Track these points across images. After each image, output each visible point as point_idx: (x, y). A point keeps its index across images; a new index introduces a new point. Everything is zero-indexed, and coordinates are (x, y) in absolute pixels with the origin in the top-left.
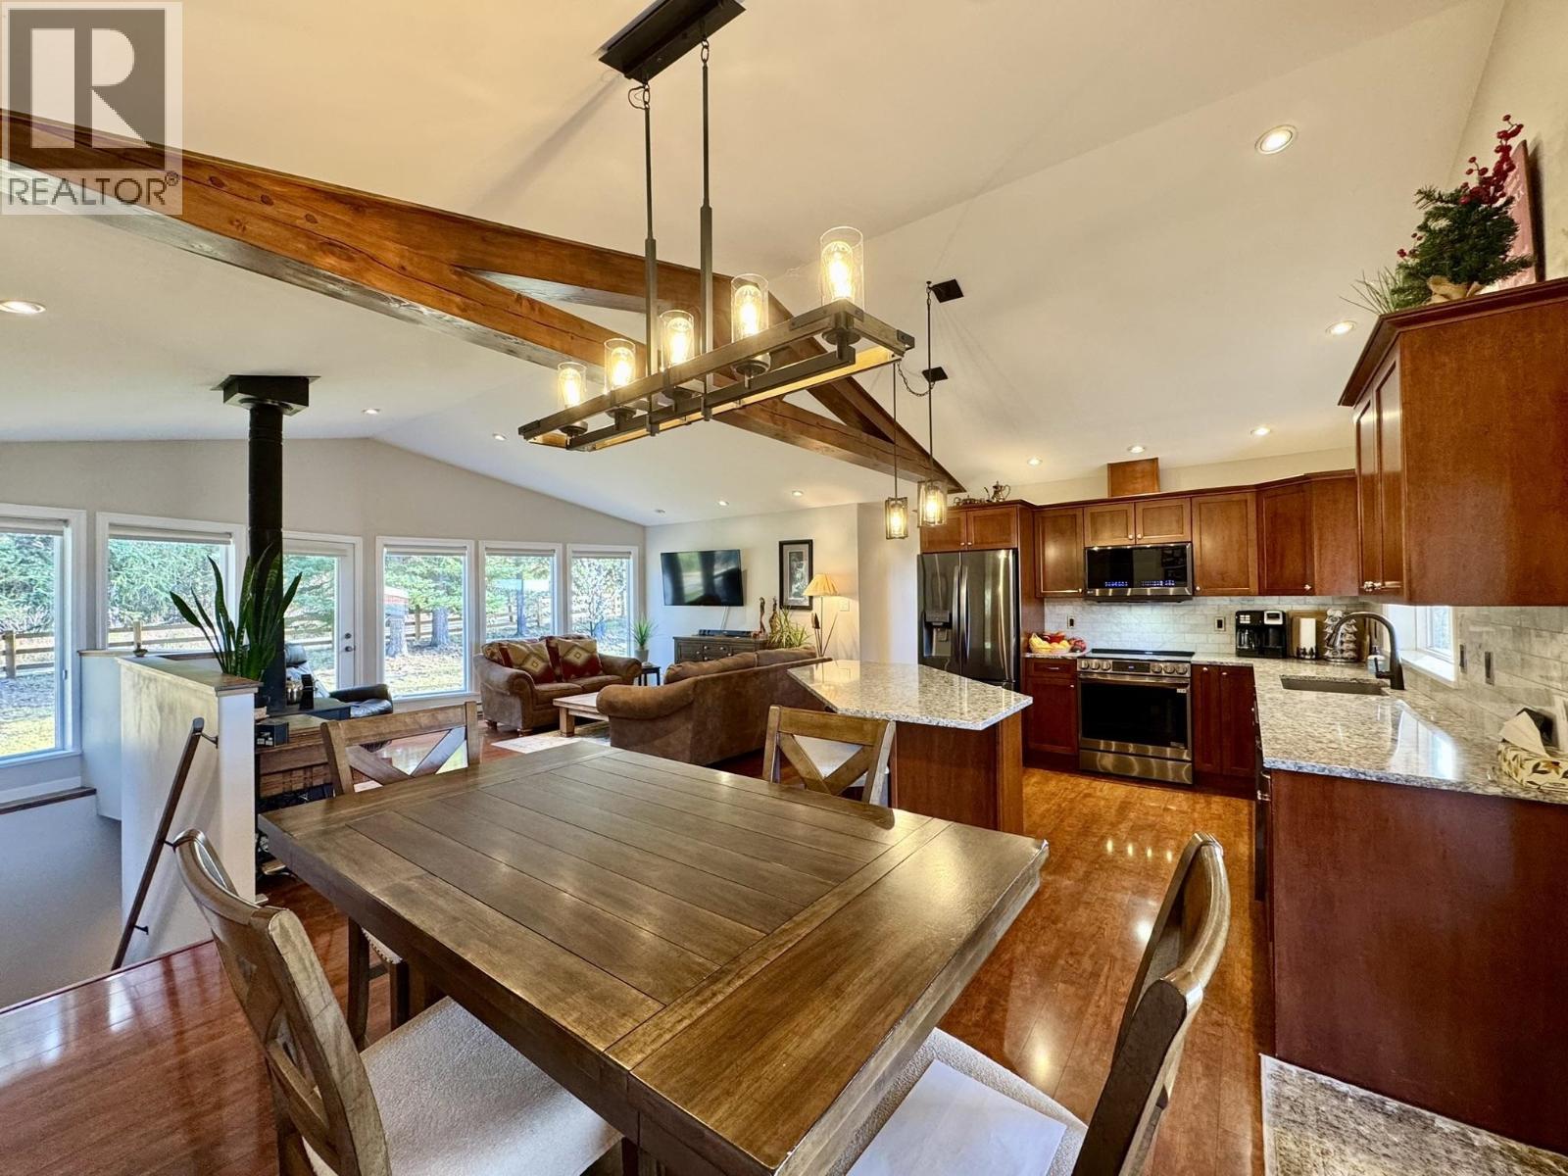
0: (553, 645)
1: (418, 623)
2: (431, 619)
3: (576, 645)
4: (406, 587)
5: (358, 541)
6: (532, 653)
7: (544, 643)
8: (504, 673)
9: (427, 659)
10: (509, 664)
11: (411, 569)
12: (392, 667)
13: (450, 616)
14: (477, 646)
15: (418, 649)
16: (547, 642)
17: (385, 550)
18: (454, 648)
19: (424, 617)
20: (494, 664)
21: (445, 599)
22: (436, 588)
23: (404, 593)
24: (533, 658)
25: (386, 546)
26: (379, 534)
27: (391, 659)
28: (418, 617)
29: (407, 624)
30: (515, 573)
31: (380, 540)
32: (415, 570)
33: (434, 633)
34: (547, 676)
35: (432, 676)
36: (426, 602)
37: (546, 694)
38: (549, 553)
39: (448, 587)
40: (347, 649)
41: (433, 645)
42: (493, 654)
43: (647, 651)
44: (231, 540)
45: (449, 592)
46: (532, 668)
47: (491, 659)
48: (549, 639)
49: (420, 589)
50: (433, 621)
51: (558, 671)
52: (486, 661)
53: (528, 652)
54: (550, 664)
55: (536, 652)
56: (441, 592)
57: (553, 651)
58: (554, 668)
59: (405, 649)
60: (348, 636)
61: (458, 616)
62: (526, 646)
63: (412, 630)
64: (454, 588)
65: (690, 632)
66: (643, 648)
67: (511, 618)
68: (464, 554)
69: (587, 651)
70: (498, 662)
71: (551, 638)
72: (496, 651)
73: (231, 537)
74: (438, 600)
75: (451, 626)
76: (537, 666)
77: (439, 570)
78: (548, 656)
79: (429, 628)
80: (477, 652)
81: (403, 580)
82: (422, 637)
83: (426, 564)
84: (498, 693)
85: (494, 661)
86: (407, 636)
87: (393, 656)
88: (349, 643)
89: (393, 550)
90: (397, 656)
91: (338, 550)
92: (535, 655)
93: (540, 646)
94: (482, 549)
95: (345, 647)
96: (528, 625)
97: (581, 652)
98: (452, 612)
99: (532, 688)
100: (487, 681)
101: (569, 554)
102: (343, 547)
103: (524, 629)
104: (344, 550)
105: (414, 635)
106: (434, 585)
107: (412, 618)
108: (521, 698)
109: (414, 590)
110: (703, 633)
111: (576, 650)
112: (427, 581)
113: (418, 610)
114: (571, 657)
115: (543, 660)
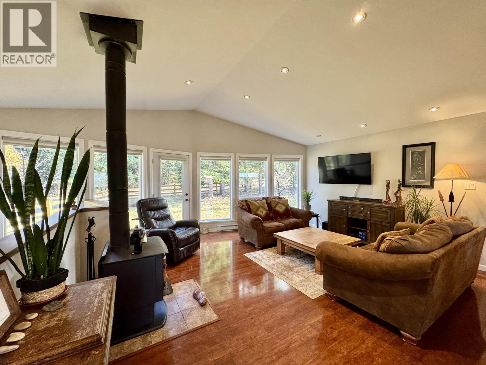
0: (268, 202)
1: (216, 187)
2: (220, 185)
3: (280, 202)
4: (213, 175)
5: (190, 154)
6: (260, 206)
7: (265, 201)
8: (249, 217)
9: (219, 198)
10: (250, 211)
11: (214, 170)
12: (209, 201)
13: (225, 185)
14: (236, 199)
15: (216, 195)
16: (266, 201)
17: (200, 158)
18: (226, 195)
19: (218, 185)
20: (243, 210)
21: (224, 179)
22: (221, 176)
23: (211, 177)
24: (261, 209)
25: (201, 156)
26: (198, 152)
27: (209, 198)
28: (216, 185)
29: (213, 187)
30: (245, 171)
31: (199, 154)
32: (215, 170)
33: (221, 190)
34: (267, 218)
35: (220, 205)
36: (219, 180)
37: (270, 229)
38: (265, 159)
39: (225, 175)
40: (186, 200)
41: (220, 194)
42: (243, 206)
43: (310, 206)
44: (142, 153)
45: (225, 177)
46: (260, 213)
47: (242, 208)
48: (267, 199)
49: (216, 176)
50: (221, 186)
51: (271, 215)
52: (240, 209)
53: (258, 205)
54: (268, 211)
55: (262, 205)
56: (223, 177)
57: (269, 205)
58: (270, 213)
59: (213, 195)
60: (187, 195)
61: (227, 185)
62: (257, 202)
63: (215, 189)
64: (226, 176)
65: (336, 197)
66: (308, 204)
67: (242, 186)
68: (230, 160)
69: (285, 206)
70: (245, 210)
71: (267, 198)
72: (244, 204)
73: (142, 152)
74: (222, 180)
75: (226, 188)
76: (263, 213)
77: (222, 170)
78: (267, 208)
79: (219, 188)
80: (236, 204)
81: (211, 173)
82: (218, 191)
83: (218, 168)
84: (245, 226)
85: (243, 209)
86: (213, 190)
87: (209, 197)
88: (187, 197)
89: (203, 158)
90: (210, 197)
91: (182, 158)
92: (262, 207)
93: (263, 202)
94: (237, 158)
95: (186, 199)
96: (248, 188)
97: (282, 206)
98: (226, 183)
99: (262, 226)
100: (241, 219)
101: (273, 159)
102: (184, 157)
103: (247, 189)
104: (185, 158)
105: (215, 190)
106: (220, 175)
107: (215, 185)
108: (257, 231)
109: (215, 177)
110: (342, 198)
111: (280, 205)
112: (218, 173)
113: (216, 183)
114: (277, 208)
115: (264, 209)
